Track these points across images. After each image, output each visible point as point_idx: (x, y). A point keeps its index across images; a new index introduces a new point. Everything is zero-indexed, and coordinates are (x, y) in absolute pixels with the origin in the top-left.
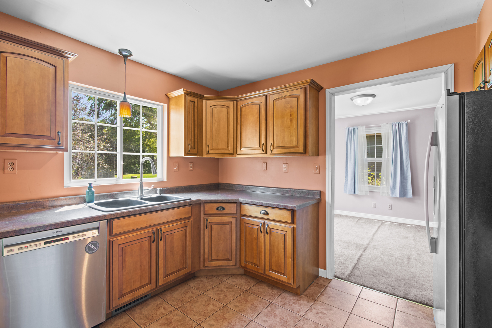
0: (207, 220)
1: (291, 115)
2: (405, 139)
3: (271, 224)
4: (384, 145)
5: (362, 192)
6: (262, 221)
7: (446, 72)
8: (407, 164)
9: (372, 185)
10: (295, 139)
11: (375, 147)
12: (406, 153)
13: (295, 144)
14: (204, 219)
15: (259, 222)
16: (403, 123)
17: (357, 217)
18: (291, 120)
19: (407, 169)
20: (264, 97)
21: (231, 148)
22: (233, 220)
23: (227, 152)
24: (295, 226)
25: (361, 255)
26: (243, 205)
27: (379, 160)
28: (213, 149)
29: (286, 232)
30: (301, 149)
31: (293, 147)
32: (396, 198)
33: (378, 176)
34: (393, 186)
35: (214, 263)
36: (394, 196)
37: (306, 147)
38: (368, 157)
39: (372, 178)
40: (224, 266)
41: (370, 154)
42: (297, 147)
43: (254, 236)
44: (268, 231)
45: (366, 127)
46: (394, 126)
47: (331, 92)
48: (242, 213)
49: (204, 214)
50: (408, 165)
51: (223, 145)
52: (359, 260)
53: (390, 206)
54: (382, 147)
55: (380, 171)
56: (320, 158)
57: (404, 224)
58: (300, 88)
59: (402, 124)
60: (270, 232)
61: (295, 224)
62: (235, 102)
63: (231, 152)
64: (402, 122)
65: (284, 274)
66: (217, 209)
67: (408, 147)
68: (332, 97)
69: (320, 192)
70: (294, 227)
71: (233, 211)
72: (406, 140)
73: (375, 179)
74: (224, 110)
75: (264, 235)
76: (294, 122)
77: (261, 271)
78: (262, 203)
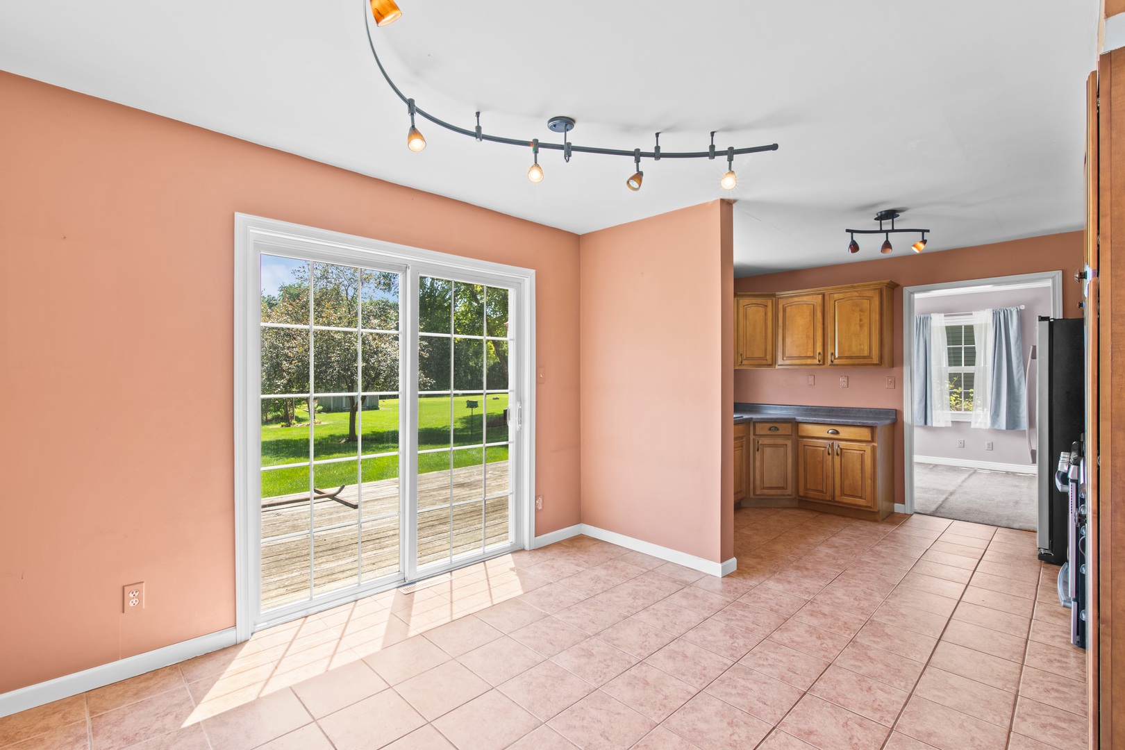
0: (758, 442)
1: (861, 320)
2: (1016, 335)
3: (843, 444)
4: (978, 345)
5: (939, 421)
6: (831, 442)
7: (1053, 278)
8: (1019, 376)
9: (957, 410)
10: (866, 348)
11: (961, 348)
12: (1018, 358)
13: (866, 353)
14: (754, 439)
15: (825, 443)
16: (1012, 309)
17: (930, 464)
18: (861, 326)
19: (1020, 384)
20: (820, 296)
21: (769, 357)
22: (789, 443)
23: (764, 362)
24: (875, 444)
25: (947, 498)
26: (800, 425)
27: (969, 369)
28: (747, 359)
29: (863, 452)
30: (875, 360)
31: (864, 357)
32: (999, 431)
33: (968, 397)
34: (995, 412)
35: (766, 492)
36: (996, 427)
37: (881, 357)
38: (950, 365)
39: (956, 398)
40: (778, 495)
41: (954, 359)
42: (870, 357)
43: (819, 459)
44: (839, 452)
45: (945, 316)
46: (996, 314)
47: (910, 291)
48: (800, 434)
49: (754, 434)
50: (1021, 377)
51: (758, 354)
52: (943, 502)
53: (989, 444)
54: (974, 348)
55: (972, 386)
56: (895, 369)
57: (1014, 474)
58: (874, 289)
59: (1011, 312)
60: (841, 453)
61: (875, 442)
62: (774, 299)
63: (769, 362)
64: (1010, 308)
65: (861, 498)
66: (770, 429)
67: (1021, 349)
68: (912, 295)
69: (896, 410)
70: (873, 446)
71: (788, 432)
72: (1018, 338)
73: (963, 399)
74: (761, 310)
75: (833, 458)
76: (866, 329)
77: (828, 498)
78: (831, 421)
